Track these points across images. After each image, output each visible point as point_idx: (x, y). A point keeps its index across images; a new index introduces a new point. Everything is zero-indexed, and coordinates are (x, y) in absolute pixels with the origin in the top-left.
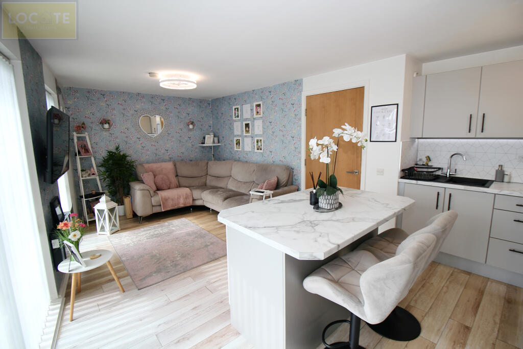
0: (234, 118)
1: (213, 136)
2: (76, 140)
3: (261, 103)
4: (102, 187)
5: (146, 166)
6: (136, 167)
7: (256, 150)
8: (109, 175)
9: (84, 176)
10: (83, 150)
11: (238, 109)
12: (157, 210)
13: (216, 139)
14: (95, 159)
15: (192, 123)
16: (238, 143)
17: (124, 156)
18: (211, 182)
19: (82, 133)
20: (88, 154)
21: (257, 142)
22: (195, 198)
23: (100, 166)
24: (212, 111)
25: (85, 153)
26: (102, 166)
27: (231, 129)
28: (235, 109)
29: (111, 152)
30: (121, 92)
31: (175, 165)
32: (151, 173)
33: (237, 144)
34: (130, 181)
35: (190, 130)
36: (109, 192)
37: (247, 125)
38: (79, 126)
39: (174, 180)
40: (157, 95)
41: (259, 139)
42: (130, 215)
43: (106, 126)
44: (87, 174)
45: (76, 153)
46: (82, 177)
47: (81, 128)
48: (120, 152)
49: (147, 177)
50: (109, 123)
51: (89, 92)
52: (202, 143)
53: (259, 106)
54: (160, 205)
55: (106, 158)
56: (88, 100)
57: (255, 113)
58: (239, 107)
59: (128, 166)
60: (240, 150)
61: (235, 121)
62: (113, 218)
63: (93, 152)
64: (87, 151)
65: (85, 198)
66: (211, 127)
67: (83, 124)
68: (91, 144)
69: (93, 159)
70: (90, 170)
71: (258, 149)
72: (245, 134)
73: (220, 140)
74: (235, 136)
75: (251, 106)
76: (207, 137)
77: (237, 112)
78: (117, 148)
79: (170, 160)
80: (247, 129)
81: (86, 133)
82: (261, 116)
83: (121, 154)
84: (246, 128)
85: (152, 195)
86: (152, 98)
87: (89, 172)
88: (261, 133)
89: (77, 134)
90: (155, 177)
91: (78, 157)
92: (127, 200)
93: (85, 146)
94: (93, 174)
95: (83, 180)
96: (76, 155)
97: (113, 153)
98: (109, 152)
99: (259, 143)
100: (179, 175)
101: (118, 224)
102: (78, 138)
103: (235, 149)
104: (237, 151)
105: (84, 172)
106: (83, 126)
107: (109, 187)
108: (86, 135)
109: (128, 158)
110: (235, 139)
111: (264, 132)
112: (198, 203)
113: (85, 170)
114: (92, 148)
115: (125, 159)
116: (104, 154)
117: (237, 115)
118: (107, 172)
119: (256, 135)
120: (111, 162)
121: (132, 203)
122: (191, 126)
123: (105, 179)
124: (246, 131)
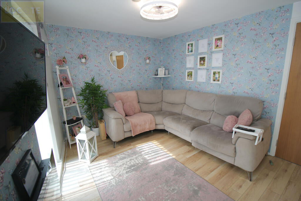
0: (187, 53)
1: (164, 69)
2: (58, 73)
3: (223, 36)
4: (81, 112)
5: (116, 94)
6: (108, 95)
7: (212, 81)
8: (87, 102)
9: (66, 105)
10: (65, 82)
11: (192, 44)
12: (128, 135)
13: (167, 72)
14: (75, 90)
15: (149, 58)
16: (190, 75)
17: (99, 87)
18: (166, 107)
19: (63, 67)
20: (69, 85)
21: (214, 73)
22: (157, 123)
23: (79, 95)
24: (163, 49)
25: (66, 84)
26: (81, 95)
27: (183, 63)
28: (189, 45)
29: (88, 83)
30: (95, 31)
31: (137, 94)
32: (120, 101)
33: (188, 76)
34: (103, 108)
35: (147, 64)
36: (87, 117)
37: (202, 59)
38: (61, 60)
39: (137, 106)
40: (122, 34)
41: (217, 71)
42: (104, 137)
43: (83, 60)
44: (69, 103)
45: (59, 85)
46: (65, 106)
47: (62, 62)
48: (95, 83)
49: (118, 105)
50: (85, 58)
51: (68, 30)
52: (155, 75)
53: (220, 39)
54: (131, 131)
55: (83, 88)
56: (68, 37)
57: (214, 46)
58: (193, 42)
59: (101, 95)
60: (192, 80)
61: (188, 55)
62: (92, 147)
63: (73, 83)
64: (68, 82)
65: (68, 124)
66: (162, 62)
67: (64, 58)
68: (71, 76)
69: (73, 89)
70: (71, 99)
71: (214, 81)
72: (198, 66)
73: (170, 73)
74: (187, 69)
75: (209, 40)
76: (159, 69)
77: (190, 48)
78: (93, 80)
79: (132, 89)
80: (202, 62)
81: (67, 67)
82: (222, 49)
83: (96, 84)
84: (200, 61)
85: (124, 123)
86: (119, 36)
87: (70, 101)
88: (221, 65)
89: (59, 67)
90: (123, 105)
91: (60, 88)
92: (101, 125)
93: (66, 78)
94: (74, 103)
95: (66, 108)
96: (59, 86)
97: (90, 84)
98: (86, 83)
99: (217, 76)
100: (140, 101)
101: (96, 151)
102: (61, 71)
103: (187, 80)
104: (188, 82)
105: (66, 102)
106: (64, 60)
107: (87, 113)
108: (67, 68)
109: (101, 88)
110: (187, 71)
111: (224, 65)
112: (160, 127)
113: (67, 100)
114: (72, 79)
115: (99, 89)
116: (82, 85)
117: (190, 50)
118: (85, 100)
119: (213, 67)
120: (87, 91)
121: (106, 128)
122: (148, 61)
123: (83, 107)
124: (201, 64)
